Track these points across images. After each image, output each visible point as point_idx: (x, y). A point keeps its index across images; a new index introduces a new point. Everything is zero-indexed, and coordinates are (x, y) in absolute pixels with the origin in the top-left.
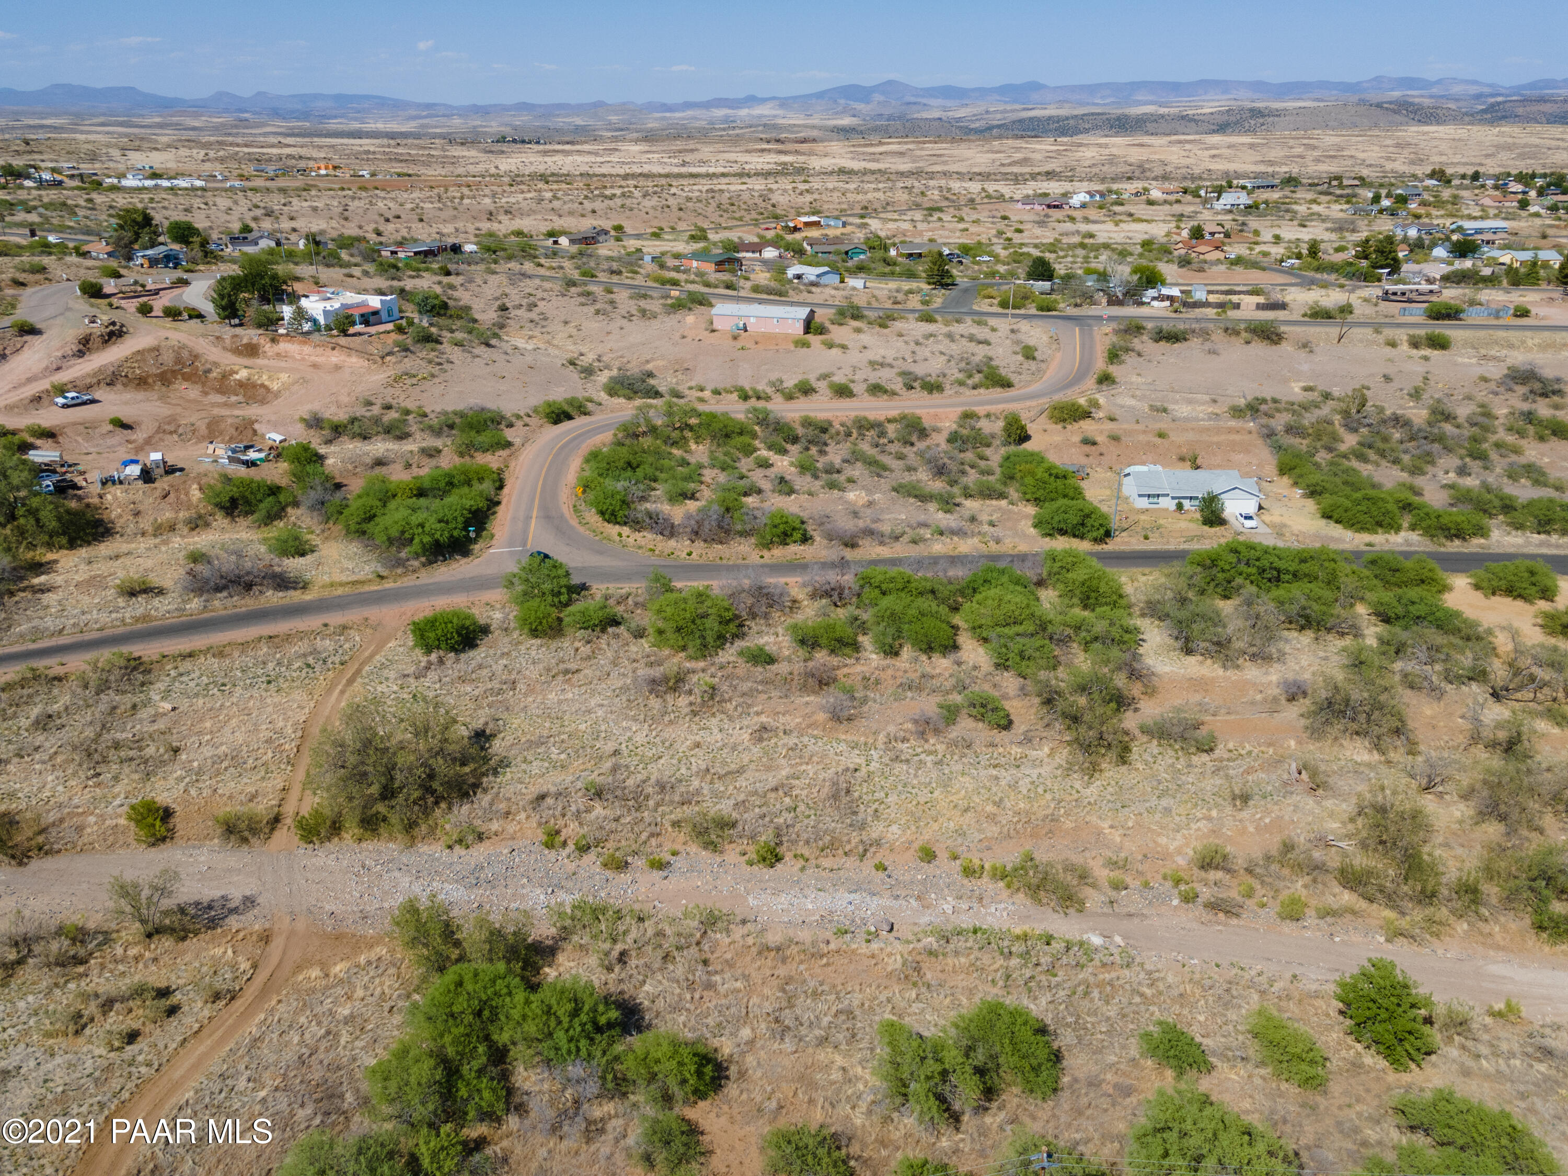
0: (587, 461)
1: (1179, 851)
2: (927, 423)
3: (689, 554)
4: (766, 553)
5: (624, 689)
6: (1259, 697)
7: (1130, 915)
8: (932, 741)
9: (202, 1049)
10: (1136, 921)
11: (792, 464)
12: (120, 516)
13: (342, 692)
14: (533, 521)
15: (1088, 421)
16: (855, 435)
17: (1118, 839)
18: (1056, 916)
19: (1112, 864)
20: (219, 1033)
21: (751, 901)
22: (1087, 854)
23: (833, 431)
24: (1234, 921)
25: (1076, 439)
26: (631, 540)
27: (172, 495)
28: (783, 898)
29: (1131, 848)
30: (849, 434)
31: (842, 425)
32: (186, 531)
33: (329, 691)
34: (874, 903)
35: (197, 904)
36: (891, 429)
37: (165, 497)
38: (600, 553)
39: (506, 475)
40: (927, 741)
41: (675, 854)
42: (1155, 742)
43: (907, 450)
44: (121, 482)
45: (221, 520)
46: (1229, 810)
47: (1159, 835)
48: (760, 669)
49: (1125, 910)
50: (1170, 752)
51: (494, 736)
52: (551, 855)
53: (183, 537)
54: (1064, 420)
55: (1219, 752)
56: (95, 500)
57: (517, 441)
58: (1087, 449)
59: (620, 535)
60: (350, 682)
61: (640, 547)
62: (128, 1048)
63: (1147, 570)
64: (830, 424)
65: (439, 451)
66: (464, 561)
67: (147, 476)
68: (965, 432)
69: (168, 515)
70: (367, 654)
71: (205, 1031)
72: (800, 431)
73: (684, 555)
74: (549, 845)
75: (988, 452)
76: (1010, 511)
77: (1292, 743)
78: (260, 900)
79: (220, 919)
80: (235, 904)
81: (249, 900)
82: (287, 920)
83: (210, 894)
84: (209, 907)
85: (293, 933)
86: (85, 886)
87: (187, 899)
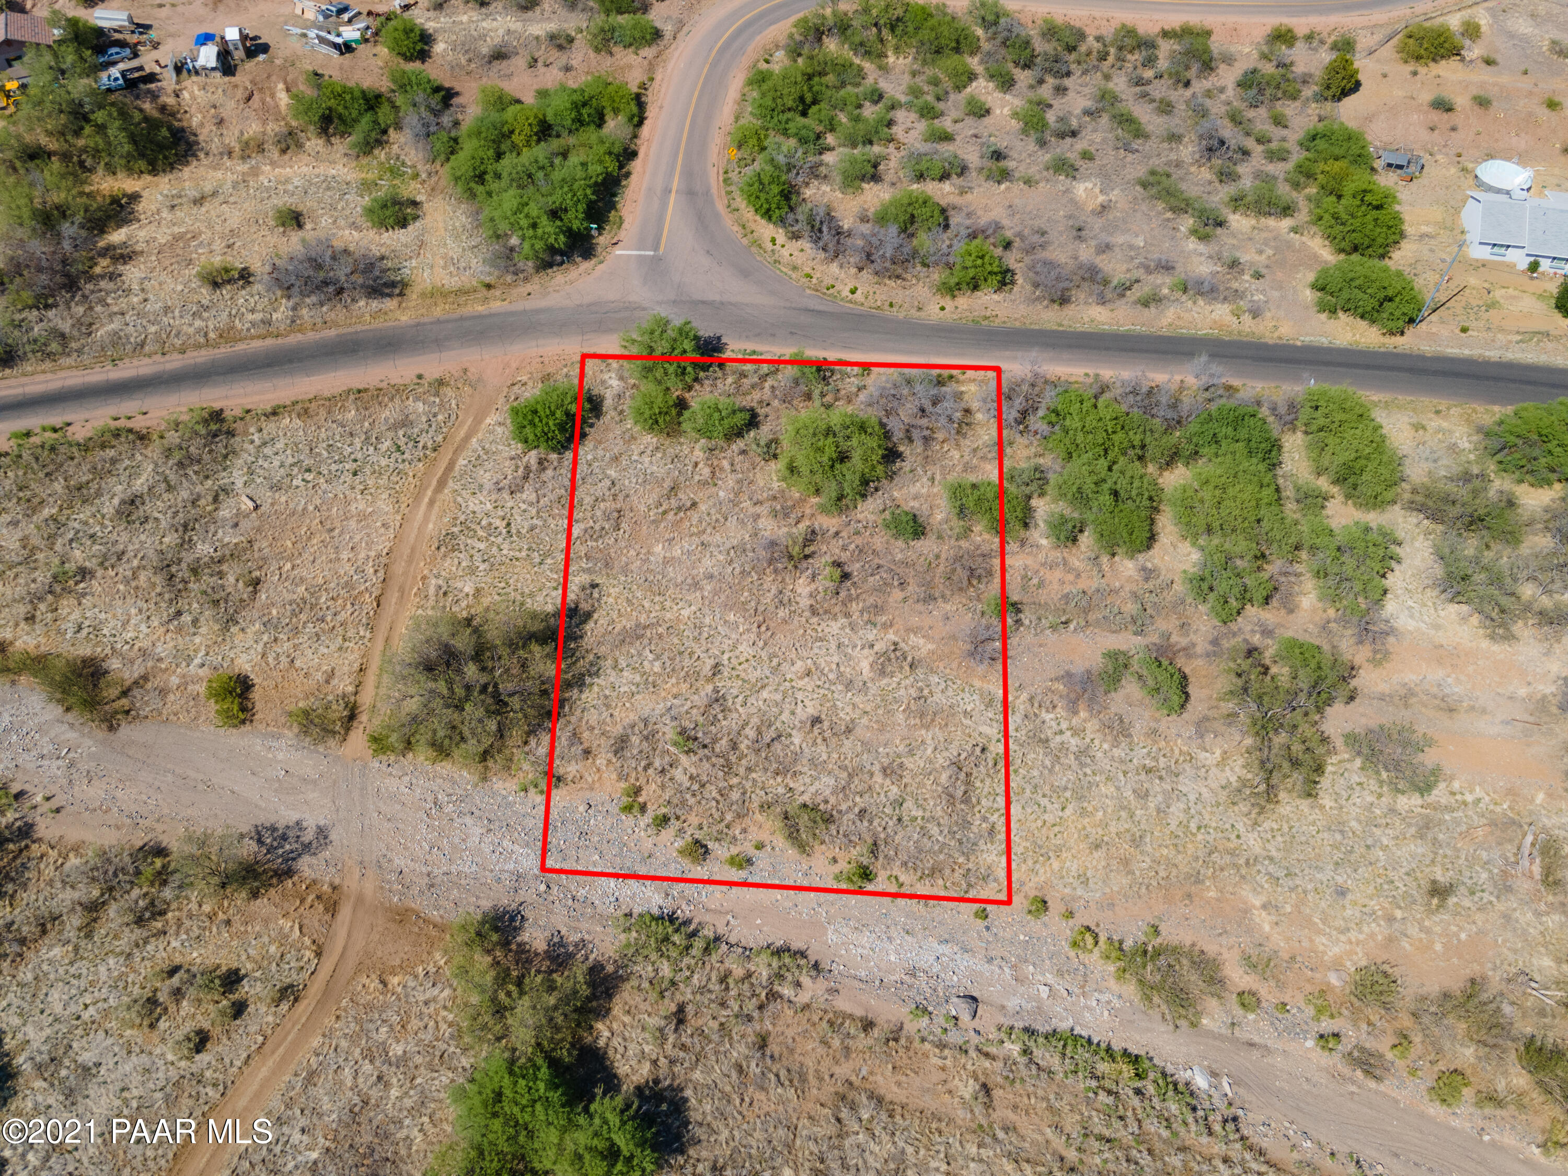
0: (750, 83)
1: (1337, 965)
2: (1216, 45)
3: (853, 292)
4: (948, 303)
5: (740, 549)
6: (1523, 692)
7: (1252, 1045)
8: (1083, 714)
9: (264, 1072)
10: (1256, 1054)
11: (1015, 115)
12: (202, 125)
13: (432, 502)
14: (673, 195)
15: (1453, 62)
16: (1111, 59)
17: (1267, 928)
18: (1163, 1028)
19: (1250, 963)
20: (281, 1050)
21: (831, 937)
22: (1224, 940)
23: (1083, 48)
24: (1372, 1084)
25: (1426, 97)
26: (785, 252)
27: (256, 97)
28: (865, 939)
29: (1278, 942)
30: (1103, 57)
31: (1098, 39)
32: (275, 154)
33: (418, 498)
34: (964, 962)
35: (273, 829)
36: (1165, 48)
37: (249, 99)
38: (745, 274)
39: (650, 98)
40: (1076, 713)
41: (760, 846)
42: (1358, 762)
43: (1179, 96)
44: (197, 73)
45: (314, 143)
46: (1419, 911)
47: (1319, 932)
48: (900, 543)
49: (1246, 1036)
50: (1373, 784)
51: (588, 615)
52: (628, 821)
53: (273, 164)
54: (1418, 58)
55: (1439, 794)
56: (170, 101)
57: (668, 29)
58: (1437, 117)
59: (773, 241)
60: (442, 484)
61: (795, 268)
62: (198, 1057)
63: (1443, 404)
64: (1082, 36)
65: (571, 40)
66: (585, 265)
67: (226, 64)
68: (1268, 69)
69: (253, 128)
70: (462, 433)
71: (267, 1048)
72: (1040, 46)
73: (846, 292)
74: (628, 809)
75: (1289, 109)
76: (1289, 245)
77: (1540, 797)
78: (333, 836)
79: (294, 859)
80: (308, 836)
81: (322, 833)
82: (357, 875)
83: (286, 816)
84: (284, 837)
85: (360, 900)
86: (170, 777)
87: (265, 818)
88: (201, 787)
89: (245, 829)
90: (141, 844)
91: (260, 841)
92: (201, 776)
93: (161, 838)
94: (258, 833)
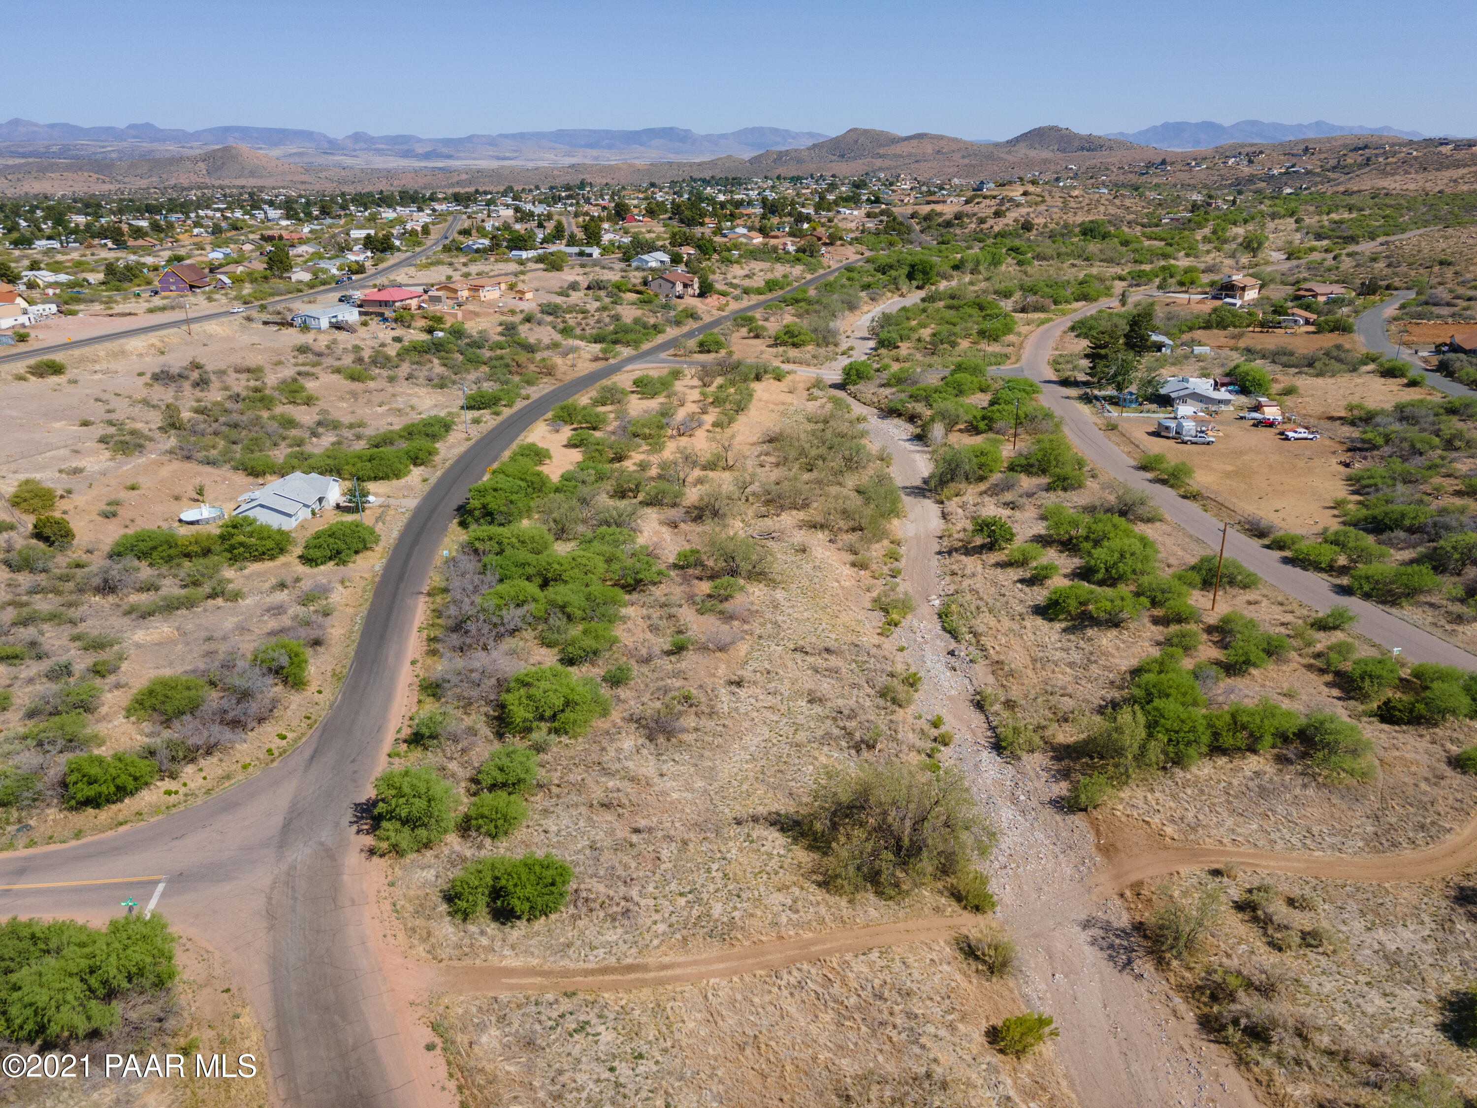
78: (1083, 917)
79: (1123, 931)
80: (1097, 932)
81: (1086, 925)
82: (1101, 888)
83: (1092, 955)
84: (1111, 946)
85: (1118, 877)
86: (1135, 1067)
87: (1108, 969)
88: (1122, 1035)
89: (1129, 979)
90: (1212, 1045)
91: (1129, 962)
92: (1112, 1041)
93: (1192, 1033)
94: (1124, 967)
